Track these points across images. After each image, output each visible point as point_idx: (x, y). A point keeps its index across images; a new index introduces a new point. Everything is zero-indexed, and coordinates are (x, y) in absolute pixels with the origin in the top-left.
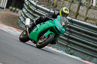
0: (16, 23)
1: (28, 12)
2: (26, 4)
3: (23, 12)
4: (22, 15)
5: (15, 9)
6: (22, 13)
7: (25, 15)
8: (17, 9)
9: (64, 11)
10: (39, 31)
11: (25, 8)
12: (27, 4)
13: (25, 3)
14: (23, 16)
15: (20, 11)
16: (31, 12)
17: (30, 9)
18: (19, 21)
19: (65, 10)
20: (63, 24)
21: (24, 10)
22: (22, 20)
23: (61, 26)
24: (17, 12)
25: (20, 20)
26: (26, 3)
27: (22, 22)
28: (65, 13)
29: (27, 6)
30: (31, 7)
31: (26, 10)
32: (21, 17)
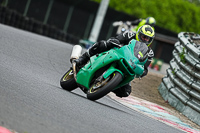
0: (156, 92)
1: (182, 68)
2: (177, 51)
3: (171, 68)
4: (168, 76)
5: (155, 63)
6: (170, 71)
7: (175, 74)
8: (159, 63)
9: (144, 32)
10: (94, 67)
11: (176, 60)
12: (181, 51)
13: (175, 48)
14: (172, 76)
15: (165, 67)
16: (187, 68)
17: (186, 62)
18: (163, 87)
19: (147, 29)
20: (141, 55)
21: (174, 64)
22: (169, 86)
23: (135, 60)
24: (159, 68)
25: (165, 85)
26: (178, 48)
27: (169, 91)
28: (145, 37)
29: (181, 55)
30: (189, 58)
31: (178, 64)
32: (166, 80)
